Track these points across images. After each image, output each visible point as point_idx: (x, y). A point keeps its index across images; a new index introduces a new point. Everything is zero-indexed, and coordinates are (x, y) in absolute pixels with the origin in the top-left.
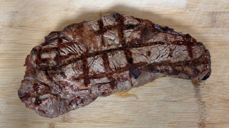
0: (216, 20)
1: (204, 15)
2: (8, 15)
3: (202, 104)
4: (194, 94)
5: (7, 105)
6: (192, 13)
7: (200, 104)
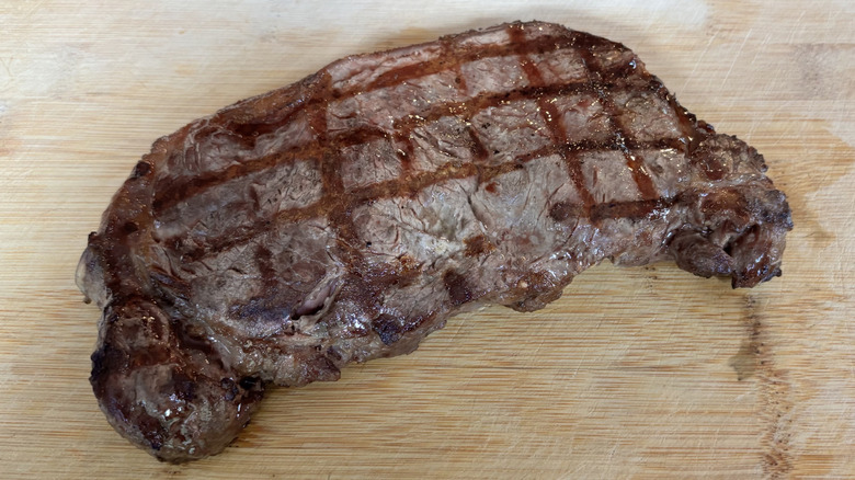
0: (821, 72)
1: (772, 54)
2: (52, 56)
3: (774, 379)
5: (14, 377)
6: (728, 47)
7: (766, 380)
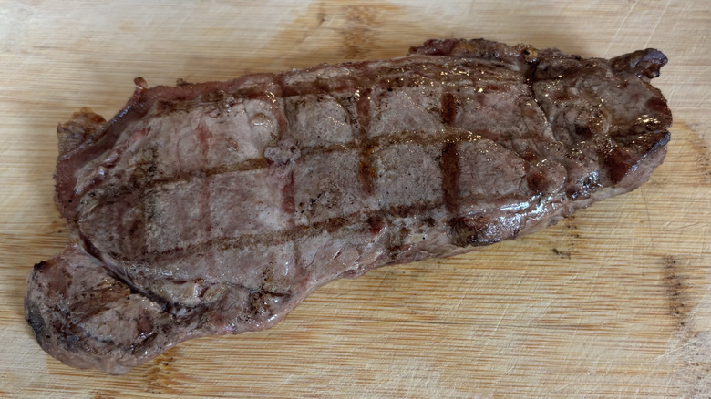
4: (661, 301)
